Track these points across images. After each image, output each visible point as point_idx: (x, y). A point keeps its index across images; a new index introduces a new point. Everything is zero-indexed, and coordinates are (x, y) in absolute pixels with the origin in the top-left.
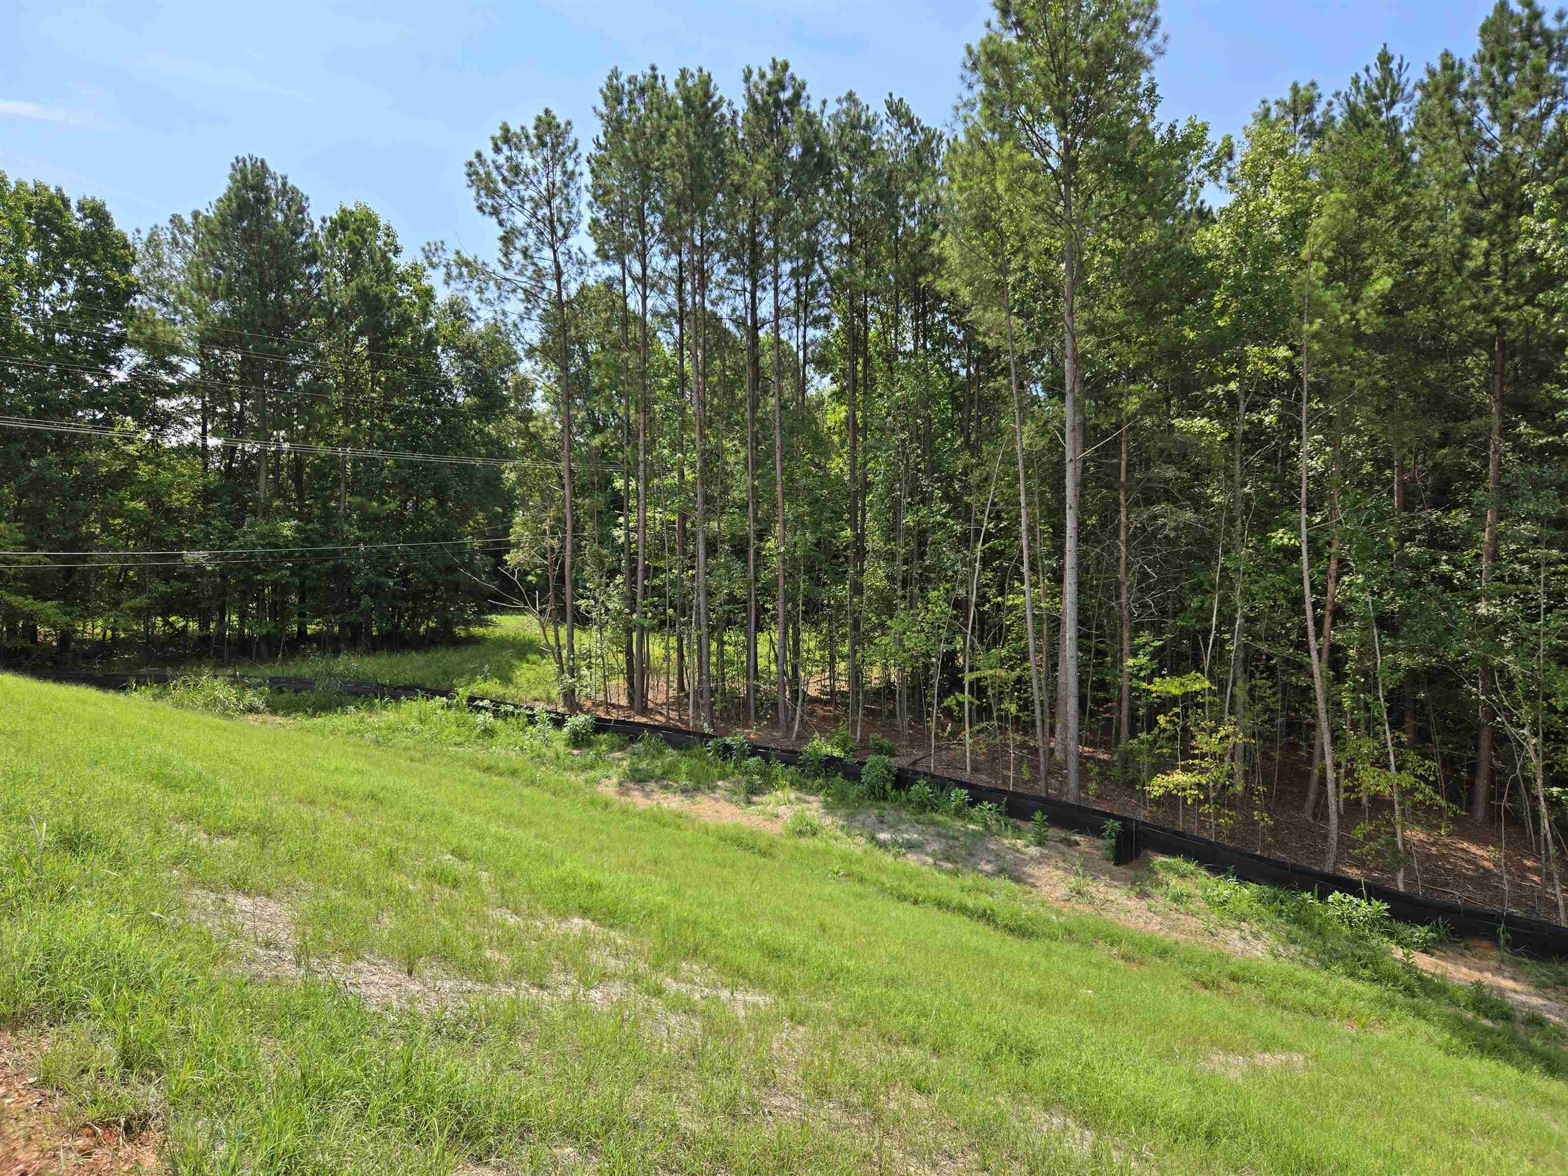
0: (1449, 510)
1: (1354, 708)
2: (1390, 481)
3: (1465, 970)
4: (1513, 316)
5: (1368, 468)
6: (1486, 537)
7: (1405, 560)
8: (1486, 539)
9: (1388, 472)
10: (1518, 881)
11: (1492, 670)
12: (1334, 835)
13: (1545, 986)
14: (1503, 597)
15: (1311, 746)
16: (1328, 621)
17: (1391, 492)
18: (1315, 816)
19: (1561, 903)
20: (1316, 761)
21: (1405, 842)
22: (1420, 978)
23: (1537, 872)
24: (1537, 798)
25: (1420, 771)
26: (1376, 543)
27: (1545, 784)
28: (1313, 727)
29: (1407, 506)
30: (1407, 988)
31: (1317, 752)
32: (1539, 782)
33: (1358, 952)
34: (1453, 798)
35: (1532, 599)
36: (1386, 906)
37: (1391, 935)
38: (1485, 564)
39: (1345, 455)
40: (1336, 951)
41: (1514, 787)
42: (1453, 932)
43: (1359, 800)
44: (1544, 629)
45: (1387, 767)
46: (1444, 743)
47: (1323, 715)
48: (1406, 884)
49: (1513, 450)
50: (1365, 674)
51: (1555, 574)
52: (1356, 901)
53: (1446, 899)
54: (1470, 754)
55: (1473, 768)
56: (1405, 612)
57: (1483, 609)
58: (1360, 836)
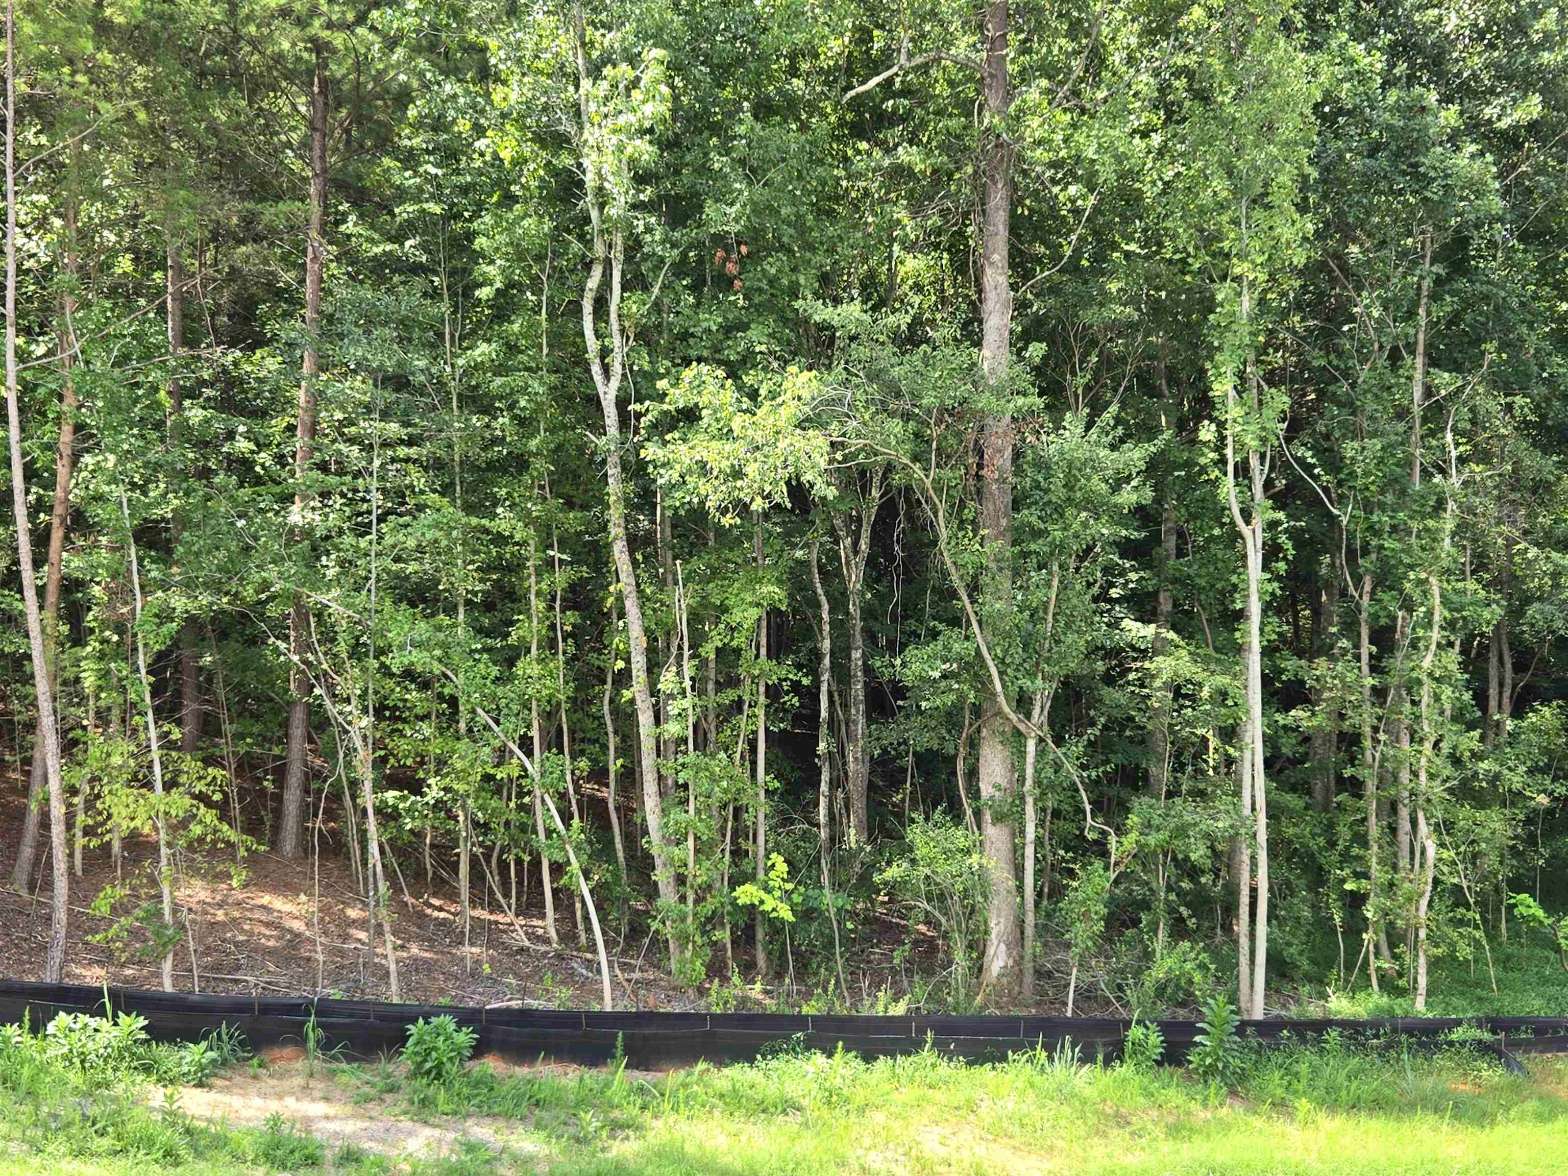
0: (252, 348)
1: (100, 688)
2: (161, 291)
3: (257, 1102)
4: (338, 39)
5: (125, 264)
6: (301, 395)
7: (184, 431)
8: (302, 402)
9: (158, 275)
10: (338, 944)
11: (307, 614)
12: (61, 915)
13: (368, 1100)
14: (325, 495)
15: (27, 761)
16: (57, 535)
17: (162, 310)
18: (31, 888)
19: (393, 968)
20: (36, 790)
21: (176, 909)
22: (188, 1131)
23: (362, 924)
24: (365, 811)
25: (200, 787)
26: (136, 401)
27: (378, 787)
28: (31, 726)
29: (189, 338)
30: (167, 1154)
31: (37, 772)
32: (368, 786)
33: (93, 1111)
34: (252, 827)
35: (364, 500)
36: (142, 1022)
37: (147, 1069)
38: (300, 441)
39: (84, 235)
40: (56, 1117)
41: (336, 797)
42: (241, 1043)
43: (106, 848)
44: (375, 548)
45: (148, 785)
46: (239, 736)
47: (45, 706)
48: (175, 978)
49: (338, 259)
50: (120, 629)
51: (393, 460)
52: (94, 1022)
53: (235, 991)
54: (276, 751)
55: (281, 774)
56: (182, 519)
57: (297, 515)
58: (105, 910)
